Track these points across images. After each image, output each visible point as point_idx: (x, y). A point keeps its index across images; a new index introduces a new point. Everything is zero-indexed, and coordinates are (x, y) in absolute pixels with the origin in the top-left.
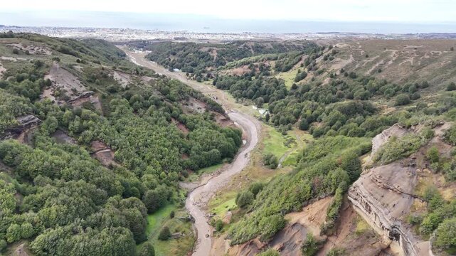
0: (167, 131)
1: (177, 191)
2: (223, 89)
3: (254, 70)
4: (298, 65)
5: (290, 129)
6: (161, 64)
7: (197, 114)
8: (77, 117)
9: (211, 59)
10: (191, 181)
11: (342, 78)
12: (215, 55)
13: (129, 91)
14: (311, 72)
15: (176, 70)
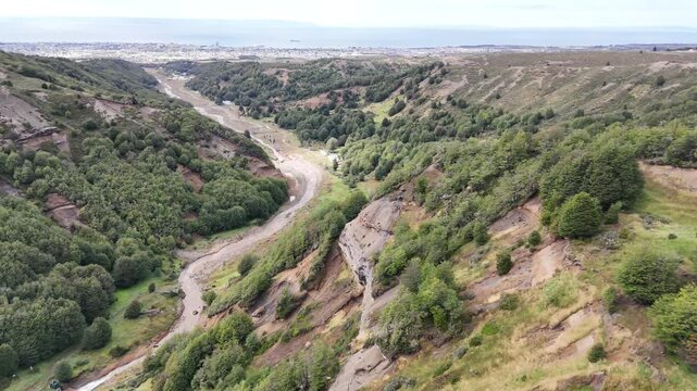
0: (167, 181)
1: (170, 260)
2: (287, 129)
3: (336, 101)
4: (396, 93)
5: (362, 180)
6: (206, 95)
7: (221, 159)
8: (27, 161)
9: (278, 85)
10: (195, 248)
11: (448, 108)
12: (285, 79)
13: (116, 128)
14: (412, 102)
15: (227, 103)
